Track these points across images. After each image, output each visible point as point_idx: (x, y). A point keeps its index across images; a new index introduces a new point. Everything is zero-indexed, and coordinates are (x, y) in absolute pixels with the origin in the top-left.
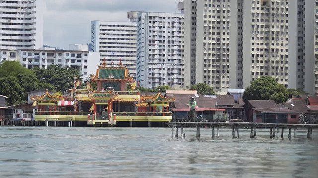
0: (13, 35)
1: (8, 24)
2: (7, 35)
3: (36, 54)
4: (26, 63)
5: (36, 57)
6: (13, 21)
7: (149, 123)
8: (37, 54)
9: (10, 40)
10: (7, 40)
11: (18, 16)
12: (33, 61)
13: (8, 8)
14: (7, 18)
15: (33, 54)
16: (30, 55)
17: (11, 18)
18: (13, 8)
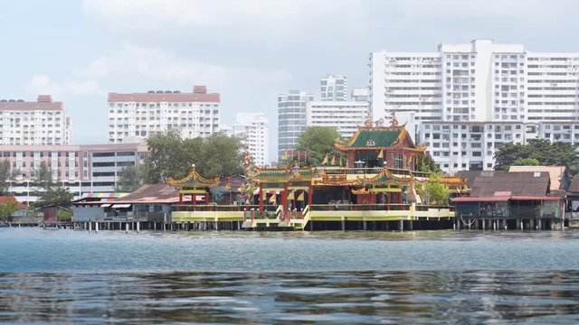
0: (561, 104)
1: (553, 89)
2: (553, 103)
3: (565, 127)
4: (552, 140)
5: (566, 131)
6: (559, 85)
7: (365, 225)
8: (568, 127)
9: (558, 111)
10: (553, 111)
11: (567, 77)
12: (562, 137)
13: (553, 67)
14: (553, 81)
15: (562, 127)
16: (556, 128)
17: (558, 81)
18: (561, 66)
